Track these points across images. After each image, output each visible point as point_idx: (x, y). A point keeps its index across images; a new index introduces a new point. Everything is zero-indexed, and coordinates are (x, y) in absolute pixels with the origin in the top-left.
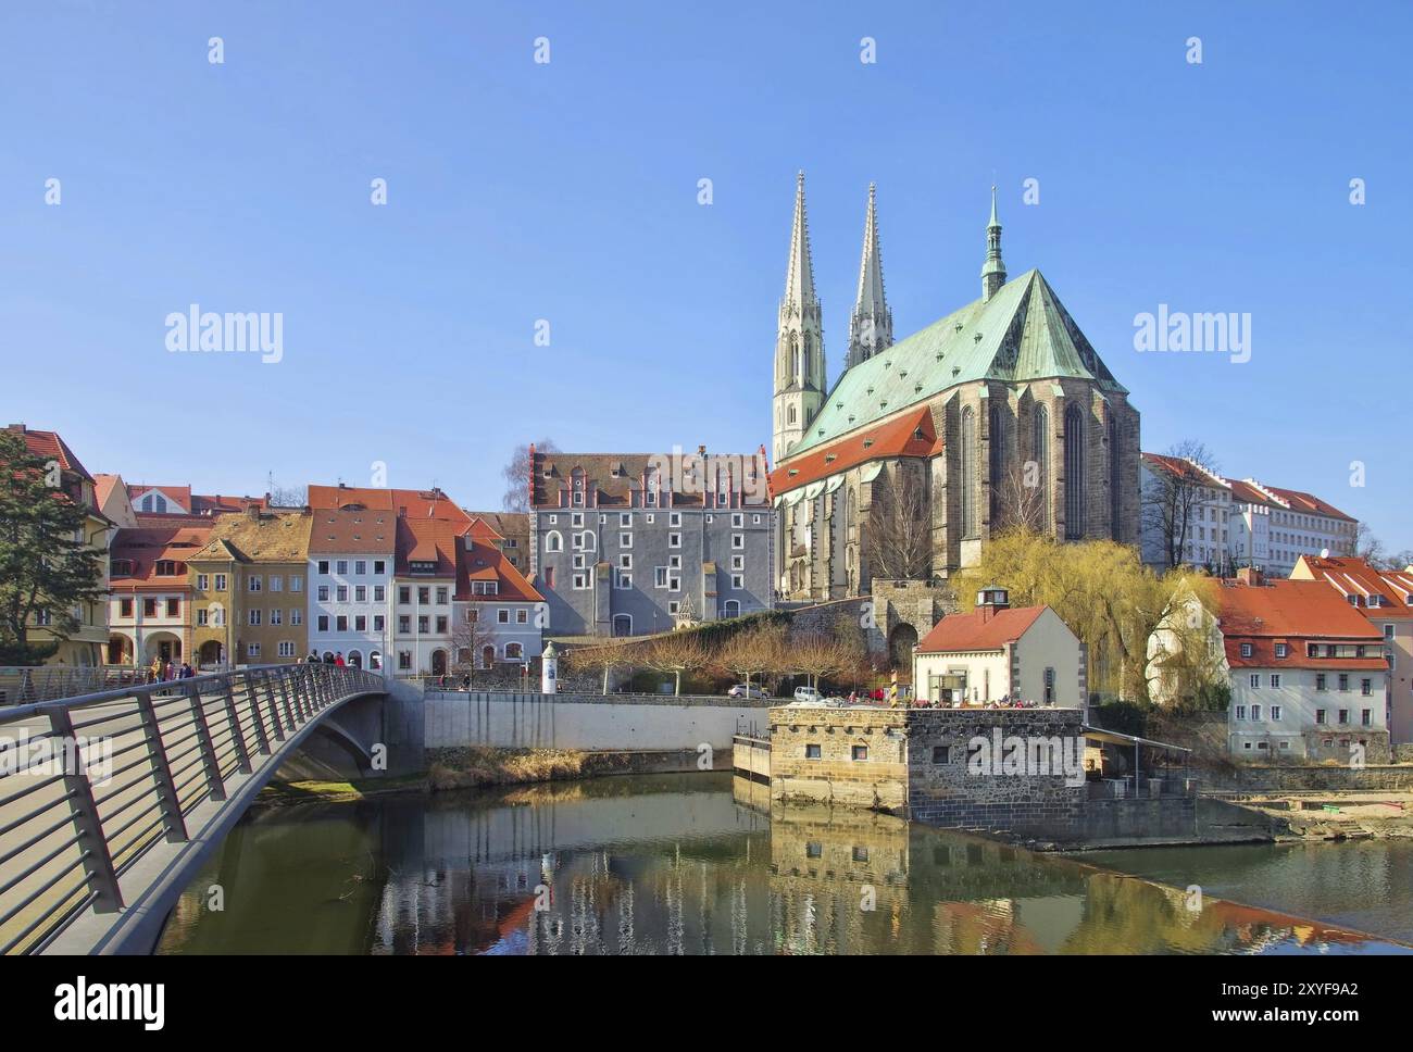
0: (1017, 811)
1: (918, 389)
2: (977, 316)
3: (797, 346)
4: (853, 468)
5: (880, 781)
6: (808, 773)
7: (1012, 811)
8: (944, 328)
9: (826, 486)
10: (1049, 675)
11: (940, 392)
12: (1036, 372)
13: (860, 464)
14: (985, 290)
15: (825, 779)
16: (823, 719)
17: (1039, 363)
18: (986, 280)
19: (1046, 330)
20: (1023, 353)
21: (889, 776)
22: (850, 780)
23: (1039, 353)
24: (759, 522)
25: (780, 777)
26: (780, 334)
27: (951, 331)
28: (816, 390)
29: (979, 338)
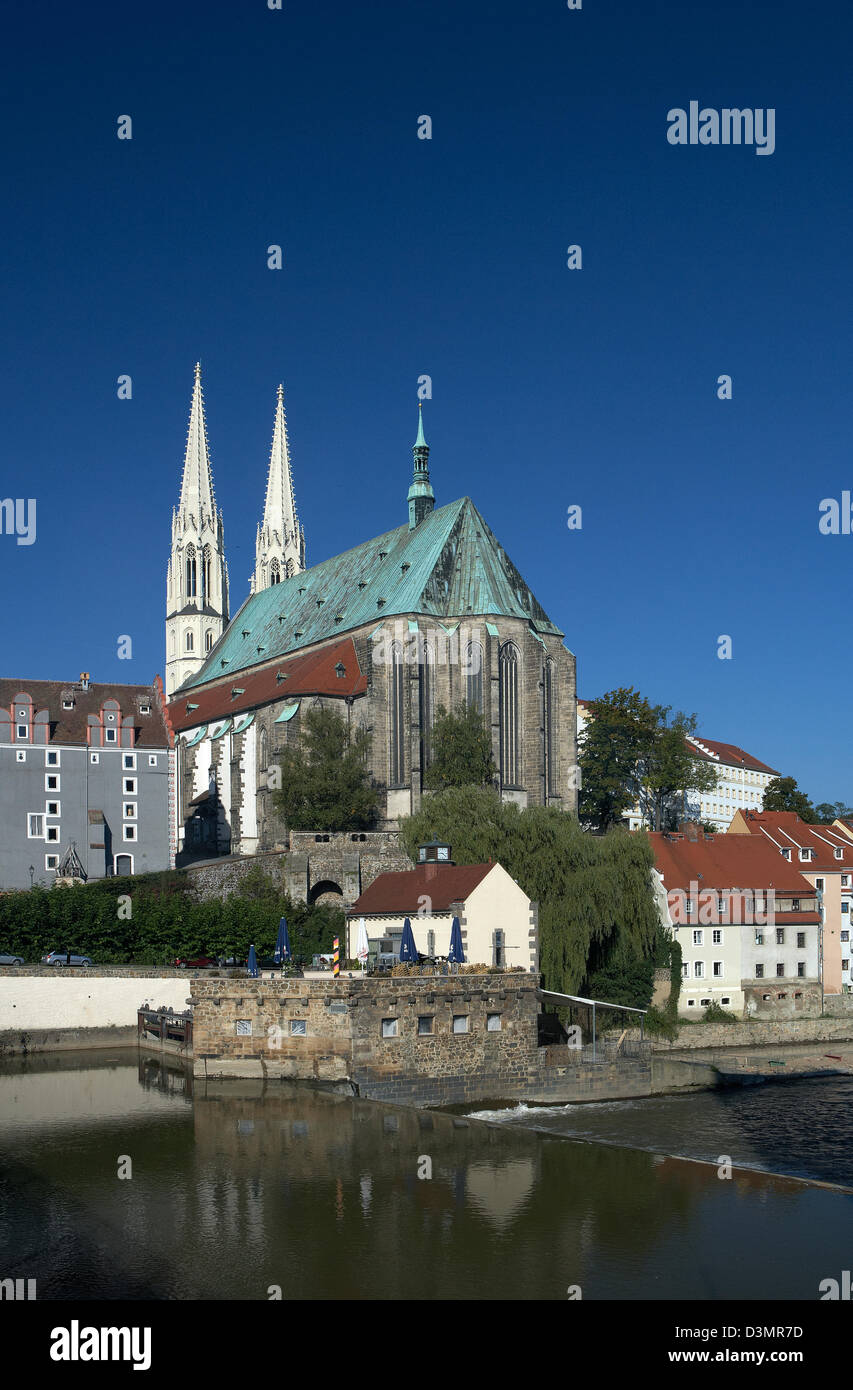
0: (471, 1083)
1: (338, 620)
2: (403, 544)
3: (194, 562)
4: (265, 705)
5: (321, 1058)
6: (237, 1052)
7: (466, 1084)
8: (366, 554)
9: (233, 723)
10: (499, 936)
11: (364, 625)
12: (469, 608)
13: (273, 702)
14: (412, 516)
15: (256, 1057)
16: (254, 991)
17: (471, 599)
18: (412, 505)
19: (479, 565)
20: (455, 587)
21: (332, 1053)
22: (286, 1058)
23: (472, 588)
24: (155, 764)
25: (204, 1057)
26: (174, 548)
27: (374, 558)
28: (217, 615)
29: (405, 568)
